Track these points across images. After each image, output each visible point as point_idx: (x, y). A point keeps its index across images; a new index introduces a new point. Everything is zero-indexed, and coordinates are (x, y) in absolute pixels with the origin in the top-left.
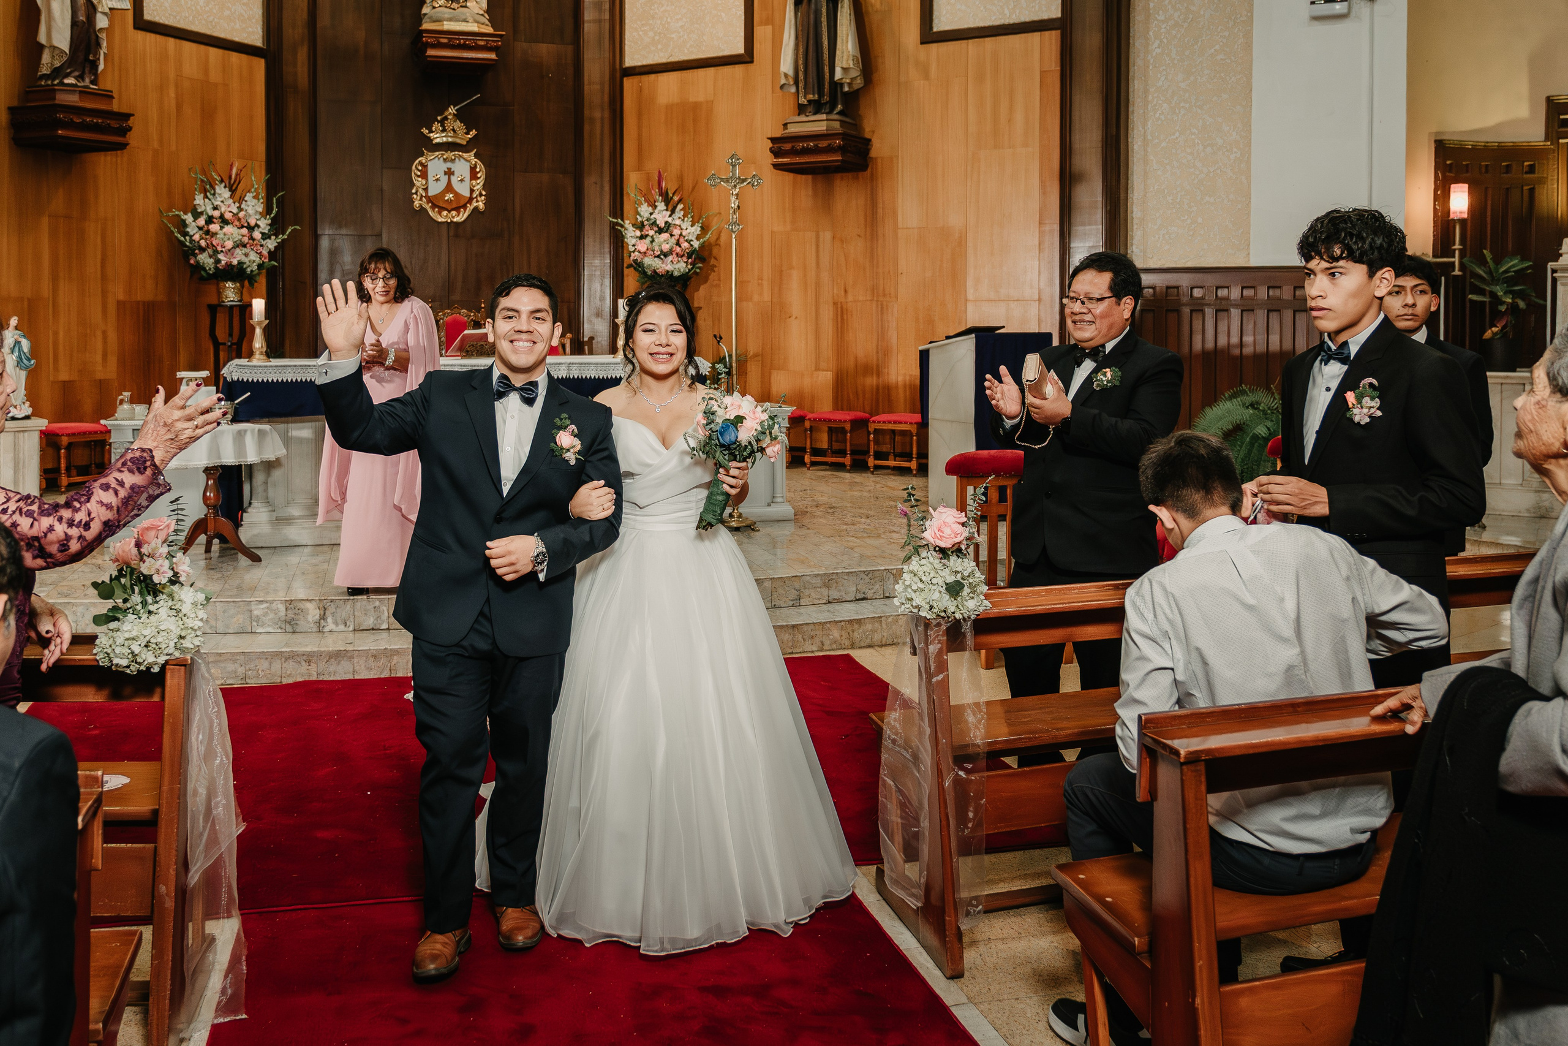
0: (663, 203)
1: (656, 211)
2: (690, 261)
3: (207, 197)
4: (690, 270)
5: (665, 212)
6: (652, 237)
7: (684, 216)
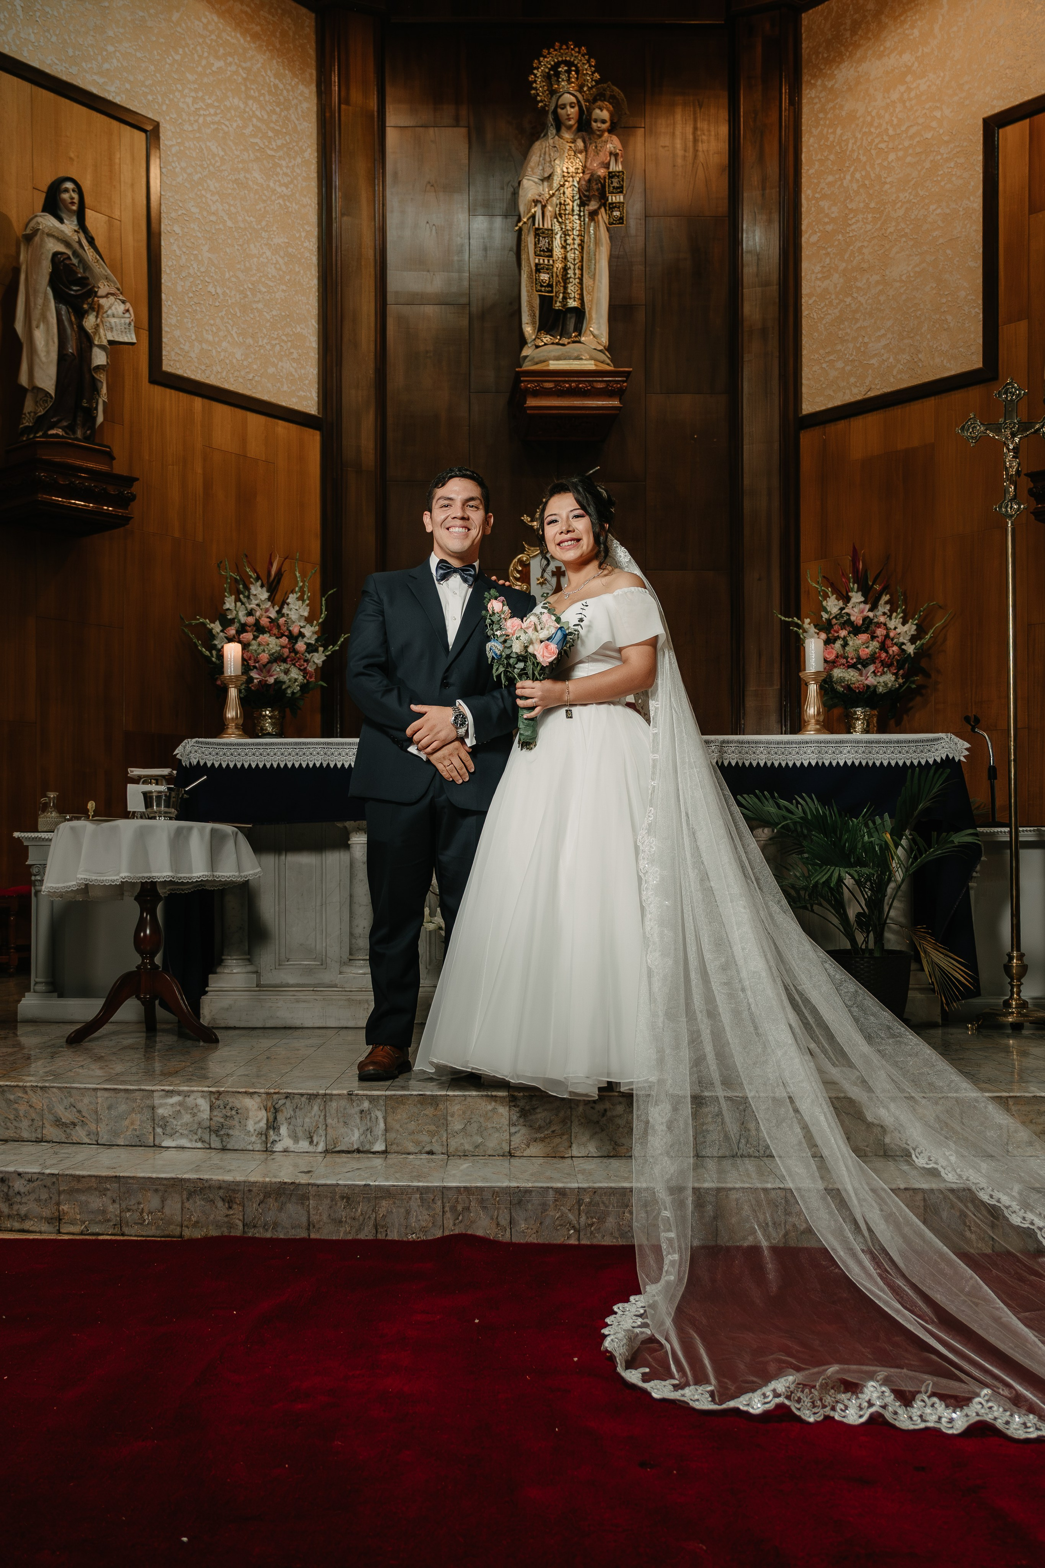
0: (860, 594)
1: (850, 605)
2: (901, 672)
3: (240, 601)
4: (901, 686)
5: (862, 606)
6: (844, 639)
7: (892, 611)
